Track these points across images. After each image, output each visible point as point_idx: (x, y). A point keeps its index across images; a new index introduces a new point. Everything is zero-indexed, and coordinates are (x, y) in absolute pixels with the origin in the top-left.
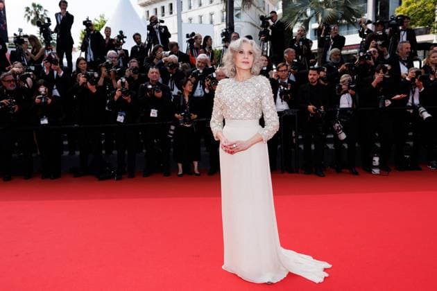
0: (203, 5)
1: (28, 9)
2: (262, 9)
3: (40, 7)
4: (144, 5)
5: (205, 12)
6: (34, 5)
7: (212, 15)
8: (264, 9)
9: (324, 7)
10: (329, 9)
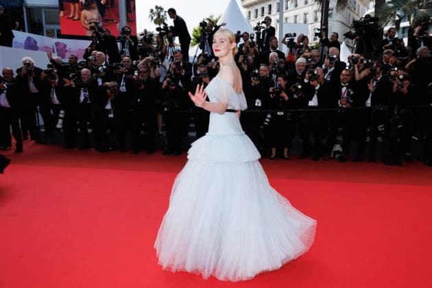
0: (299, 6)
1: (152, 11)
2: (353, 9)
3: (162, 9)
4: (246, 7)
5: (300, 12)
6: (157, 7)
7: (305, 14)
8: (355, 9)
9: (417, 8)
10: (422, 10)
